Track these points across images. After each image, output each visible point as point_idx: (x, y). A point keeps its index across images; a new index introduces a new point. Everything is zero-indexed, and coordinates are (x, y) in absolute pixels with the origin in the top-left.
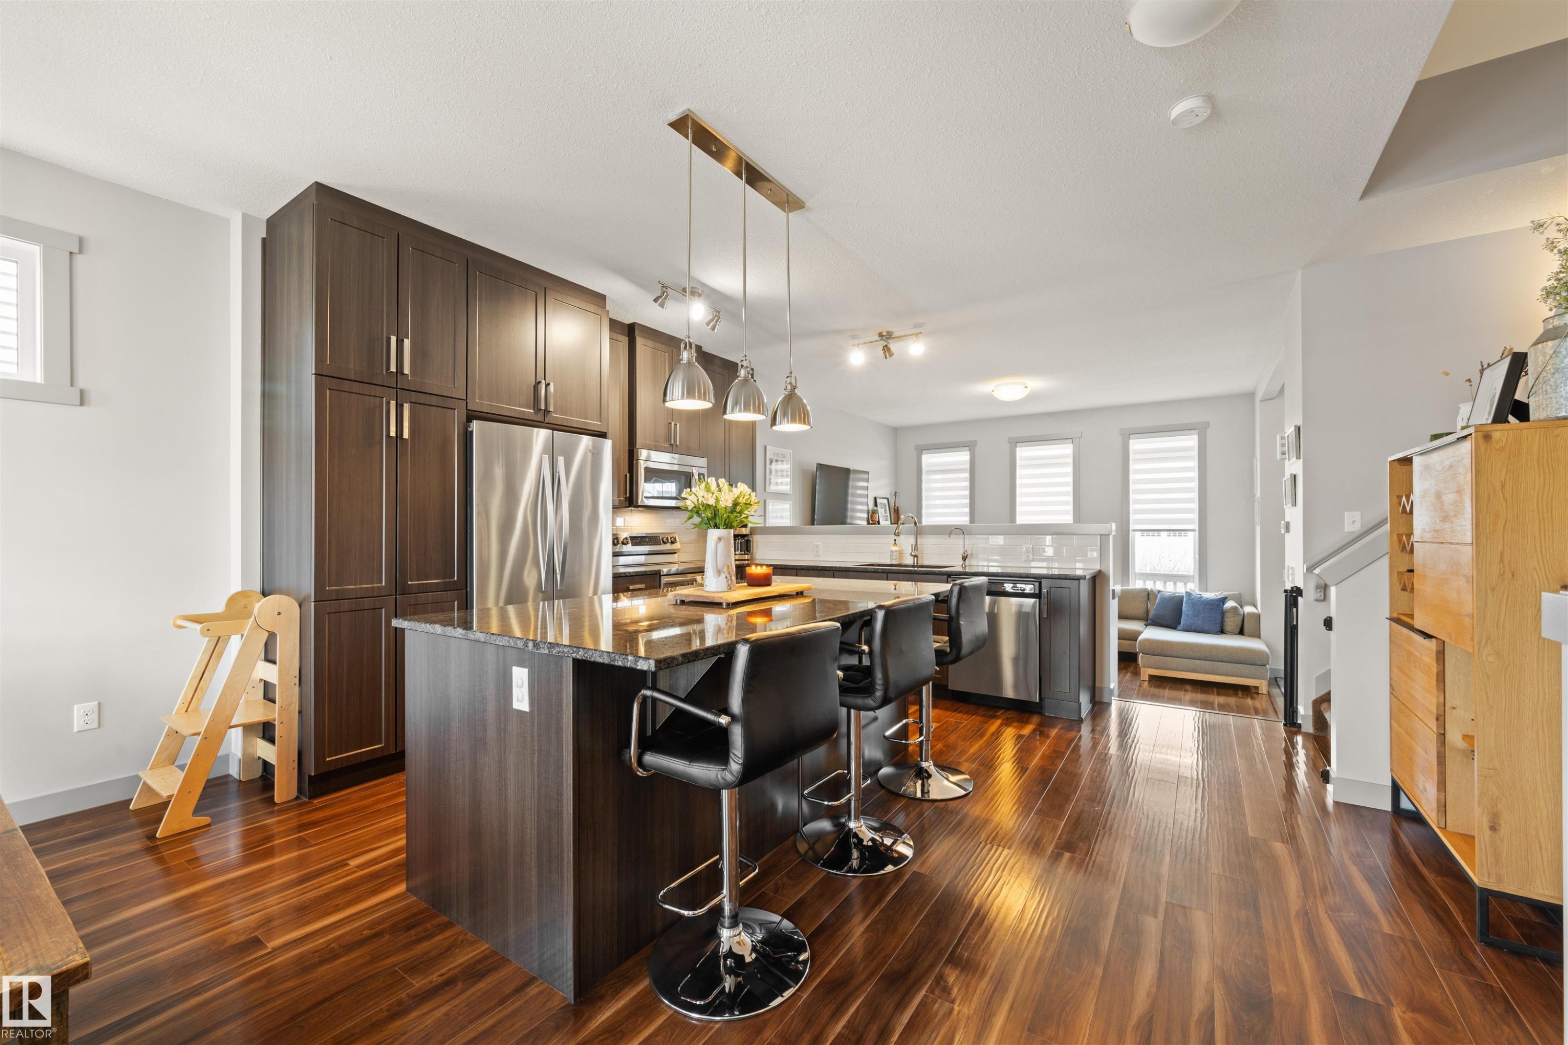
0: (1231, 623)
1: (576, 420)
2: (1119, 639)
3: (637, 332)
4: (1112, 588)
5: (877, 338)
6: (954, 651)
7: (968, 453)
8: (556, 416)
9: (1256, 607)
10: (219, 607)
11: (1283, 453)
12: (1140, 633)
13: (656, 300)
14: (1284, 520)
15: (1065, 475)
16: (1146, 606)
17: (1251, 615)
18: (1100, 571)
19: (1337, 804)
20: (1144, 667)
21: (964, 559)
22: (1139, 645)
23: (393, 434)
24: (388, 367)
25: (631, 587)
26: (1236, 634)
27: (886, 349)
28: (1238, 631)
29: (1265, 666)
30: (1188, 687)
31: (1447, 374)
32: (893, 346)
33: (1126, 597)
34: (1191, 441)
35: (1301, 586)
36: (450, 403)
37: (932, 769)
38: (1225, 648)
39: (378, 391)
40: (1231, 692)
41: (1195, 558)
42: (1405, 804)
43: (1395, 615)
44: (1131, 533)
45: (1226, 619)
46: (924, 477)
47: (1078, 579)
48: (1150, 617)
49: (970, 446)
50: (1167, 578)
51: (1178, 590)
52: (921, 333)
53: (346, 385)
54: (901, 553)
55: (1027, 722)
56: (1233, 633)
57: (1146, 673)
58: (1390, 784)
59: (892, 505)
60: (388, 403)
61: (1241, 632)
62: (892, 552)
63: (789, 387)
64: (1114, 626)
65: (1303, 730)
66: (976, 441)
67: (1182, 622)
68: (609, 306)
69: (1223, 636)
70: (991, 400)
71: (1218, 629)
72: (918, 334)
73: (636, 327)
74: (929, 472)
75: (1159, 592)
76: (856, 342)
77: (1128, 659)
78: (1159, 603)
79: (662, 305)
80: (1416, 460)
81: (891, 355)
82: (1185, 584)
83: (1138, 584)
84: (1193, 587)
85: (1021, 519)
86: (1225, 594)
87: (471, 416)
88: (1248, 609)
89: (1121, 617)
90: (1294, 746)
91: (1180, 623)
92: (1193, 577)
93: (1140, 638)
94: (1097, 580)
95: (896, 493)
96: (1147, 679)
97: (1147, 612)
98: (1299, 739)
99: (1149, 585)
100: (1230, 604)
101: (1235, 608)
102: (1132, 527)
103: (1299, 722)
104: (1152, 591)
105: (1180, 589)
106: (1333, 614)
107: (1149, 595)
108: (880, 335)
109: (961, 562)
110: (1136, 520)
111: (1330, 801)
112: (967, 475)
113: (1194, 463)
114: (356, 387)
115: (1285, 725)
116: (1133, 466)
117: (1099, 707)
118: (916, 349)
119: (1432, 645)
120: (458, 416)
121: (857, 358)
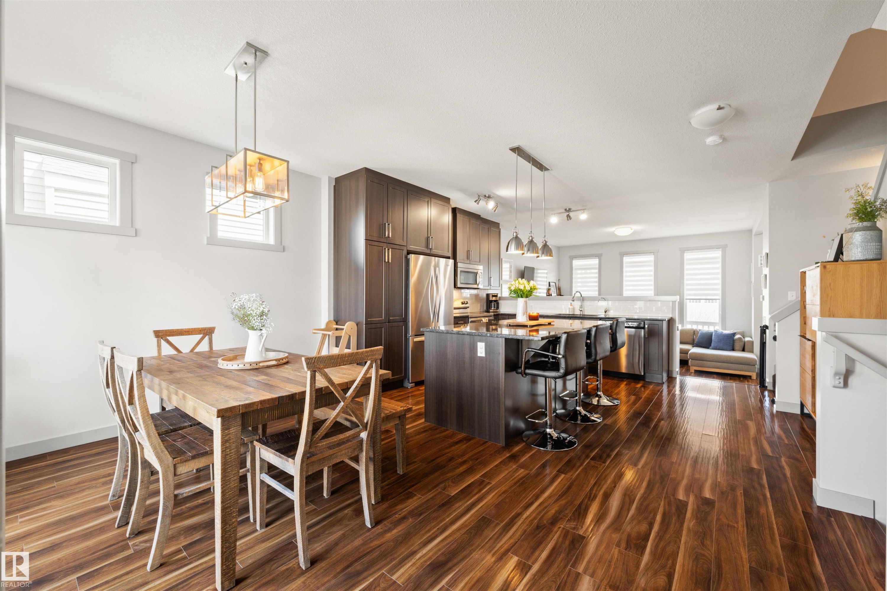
0: (738, 345)
1: (440, 253)
2: (680, 353)
3: (457, 211)
4: (677, 325)
5: (564, 211)
6: (614, 346)
7: (598, 259)
8: (434, 251)
9: (752, 338)
10: (323, 326)
11: (761, 264)
12: (690, 350)
13: (475, 202)
14: (762, 295)
15: (650, 271)
16: (692, 337)
17: (748, 341)
18: (672, 318)
19: (777, 411)
20: (692, 366)
21: (605, 312)
22: (690, 355)
23: (387, 261)
24: (385, 235)
25: (459, 322)
26: (740, 351)
27: (568, 217)
28: (742, 349)
29: (755, 365)
30: (715, 376)
31: (824, 237)
32: (571, 214)
33: (683, 333)
34: (718, 254)
35: (767, 324)
36: (402, 248)
37: (602, 395)
38: (734, 357)
39: (381, 244)
40: (737, 378)
41: (719, 313)
42: (806, 411)
43: (802, 334)
44: (685, 301)
45: (735, 344)
46: (574, 272)
47: (662, 320)
48: (695, 343)
49: (599, 256)
50: (704, 323)
51: (710, 330)
52: (585, 209)
53: (374, 243)
54: (574, 309)
55: (638, 383)
56: (739, 350)
57: (693, 369)
58: (800, 403)
59: (557, 286)
60: (385, 249)
61: (743, 350)
62: (569, 308)
63: (544, 242)
64: (678, 347)
65: (768, 388)
66: (602, 254)
67: (712, 345)
68: (451, 203)
69: (734, 352)
70: (613, 234)
71: (731, 348)
72: (584, 209)
73: (457, 209)
74: (576, 269)
75: (700, 330)
76: (553, 213)
77: (684, 363)
78: (700, 336)
79: (478, 204)
80: (807, 273)
81: (570, 219)
82: (714, 327)
83: (688, 327)
84: (719, 328)
85: (626, 293)
86: (735, 331)
87: (409, 252)
88: (747, 339)
89: (681, 343)
90: (764, 397)
91: (711, 346)
92: (719, 323)
93: (690, 352)
94: (671, 322)
95: (559, 280)
96: (693, 372)
97: (694, 340)
98: (766, 393)
99: (695, 327)
100: (737, 336)
101: (740, 339)
102: (685, 297)
103: (766, 385)
104: (696, 330)
105: (711, 329)
106: (777, 335)
107: (694, 332)
108: (566, 210)
109: (604, 313)
110: (688, 294)
111: (775, 411)
112: (597, 271)
113: (719, 265)
114: (376, 244)
115: (760, 387)
116: (686, 267)
117: (671, 379)
118: (583, 216)
119: (810, 343)
120: (405, 252)
121: (554, 220)
